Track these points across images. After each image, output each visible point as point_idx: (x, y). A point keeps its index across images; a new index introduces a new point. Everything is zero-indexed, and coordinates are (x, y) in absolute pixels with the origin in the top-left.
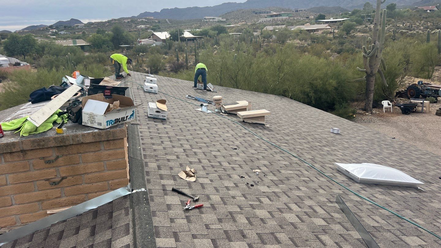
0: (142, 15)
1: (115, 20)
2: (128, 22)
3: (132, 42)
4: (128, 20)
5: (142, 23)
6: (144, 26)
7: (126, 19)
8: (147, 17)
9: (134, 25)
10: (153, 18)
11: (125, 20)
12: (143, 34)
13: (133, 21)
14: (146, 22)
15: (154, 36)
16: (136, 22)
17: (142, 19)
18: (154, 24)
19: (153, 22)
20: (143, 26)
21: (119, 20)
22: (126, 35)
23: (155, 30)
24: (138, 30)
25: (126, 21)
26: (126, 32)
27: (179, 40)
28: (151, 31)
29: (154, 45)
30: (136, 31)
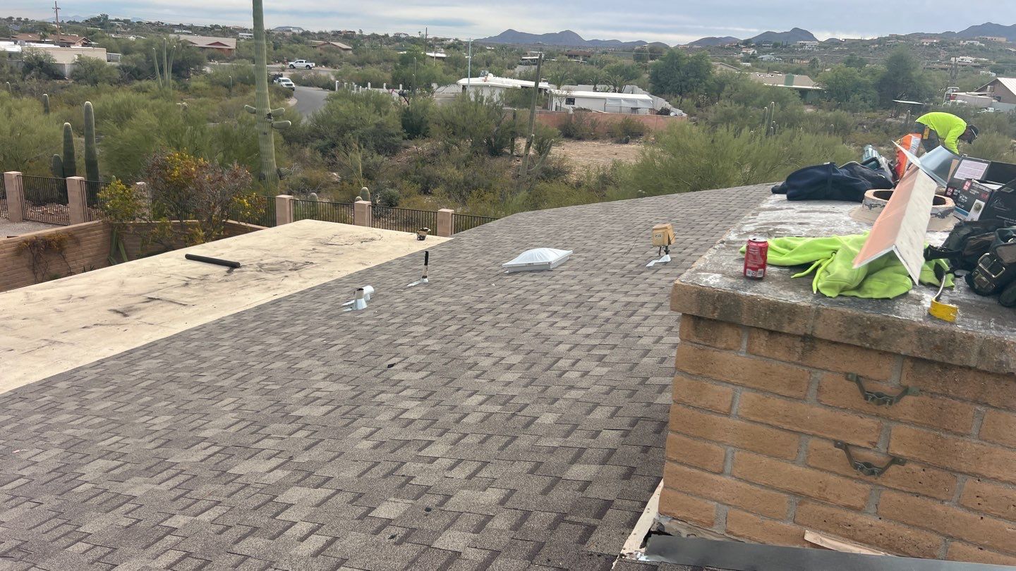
0: (974, 31)
1: (898, 37)
2: (931, 45)
3: (931, 96)
4: (931, 41)
5: (970, 50)
6: (973, 59)
7: (928, 38)
8: (989, 38)
9: (943, 54)
10: (1003, 40)
11: (923, 41)
12: (965, 77)
13: (947, 43)
14: (981, 49)
15: (997, 86)
16: (952, 47)
17: (971, 42)
18: (1002, 58)
19: (1001, 50)
20: (968, 59)
21: (907, 38)
22: (920, 78)
23: (1001, 72)
24: (954, 68)
25: (926, 43)
26: (920, 68)
28: (990, 72)
29: (991, 110)
30: (946, 69)
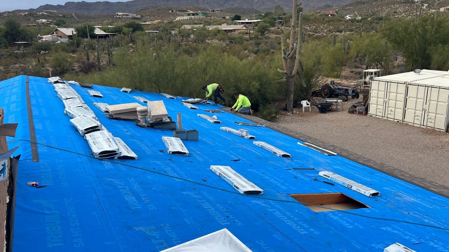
3: (31, 38)
5: (43, 17)
8: (49, 11)
9: (32, 19)
10: (56, 11)
12: (44, 29)
13: (32, 14)
14: (48, 16)
15: (58, 32)
16: (35, 16)
17: (43, 13)
18: (58, 19)
19: (56, 16)
20: (44, 21)
21: (13, 12)
22: (23, 31)
23: (59, 25)
24: (38, 25)
25: (23, 14)
27: (89, 37)
28: (54, 26)
29: (59, 42)
